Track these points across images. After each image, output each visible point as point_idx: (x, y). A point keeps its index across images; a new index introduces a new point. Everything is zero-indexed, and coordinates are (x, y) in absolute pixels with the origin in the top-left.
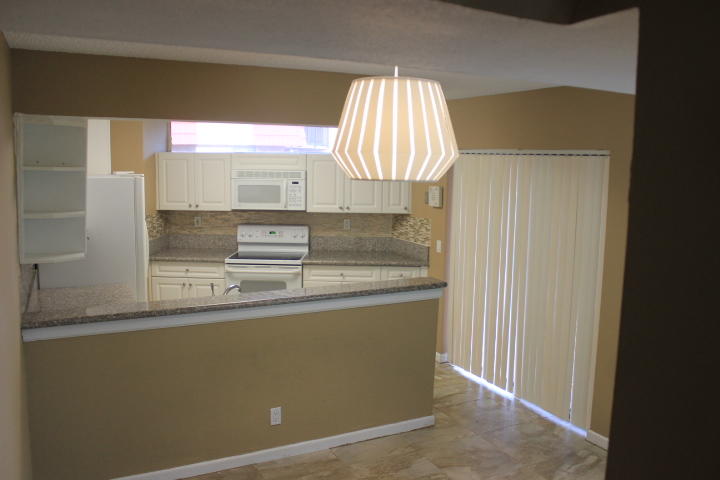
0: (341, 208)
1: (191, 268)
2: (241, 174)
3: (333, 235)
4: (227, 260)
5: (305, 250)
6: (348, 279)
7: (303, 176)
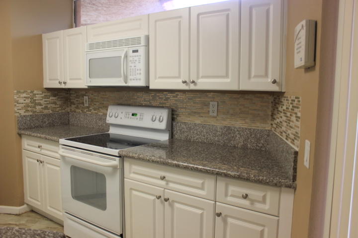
0: (185, 82)
1: (44, 145)
2: (92, 46)
3: (198, 122)
4: (63, 141)
5: (164, 138)
6: (171, 185)
7: (143, 42)
